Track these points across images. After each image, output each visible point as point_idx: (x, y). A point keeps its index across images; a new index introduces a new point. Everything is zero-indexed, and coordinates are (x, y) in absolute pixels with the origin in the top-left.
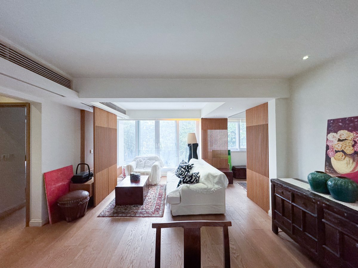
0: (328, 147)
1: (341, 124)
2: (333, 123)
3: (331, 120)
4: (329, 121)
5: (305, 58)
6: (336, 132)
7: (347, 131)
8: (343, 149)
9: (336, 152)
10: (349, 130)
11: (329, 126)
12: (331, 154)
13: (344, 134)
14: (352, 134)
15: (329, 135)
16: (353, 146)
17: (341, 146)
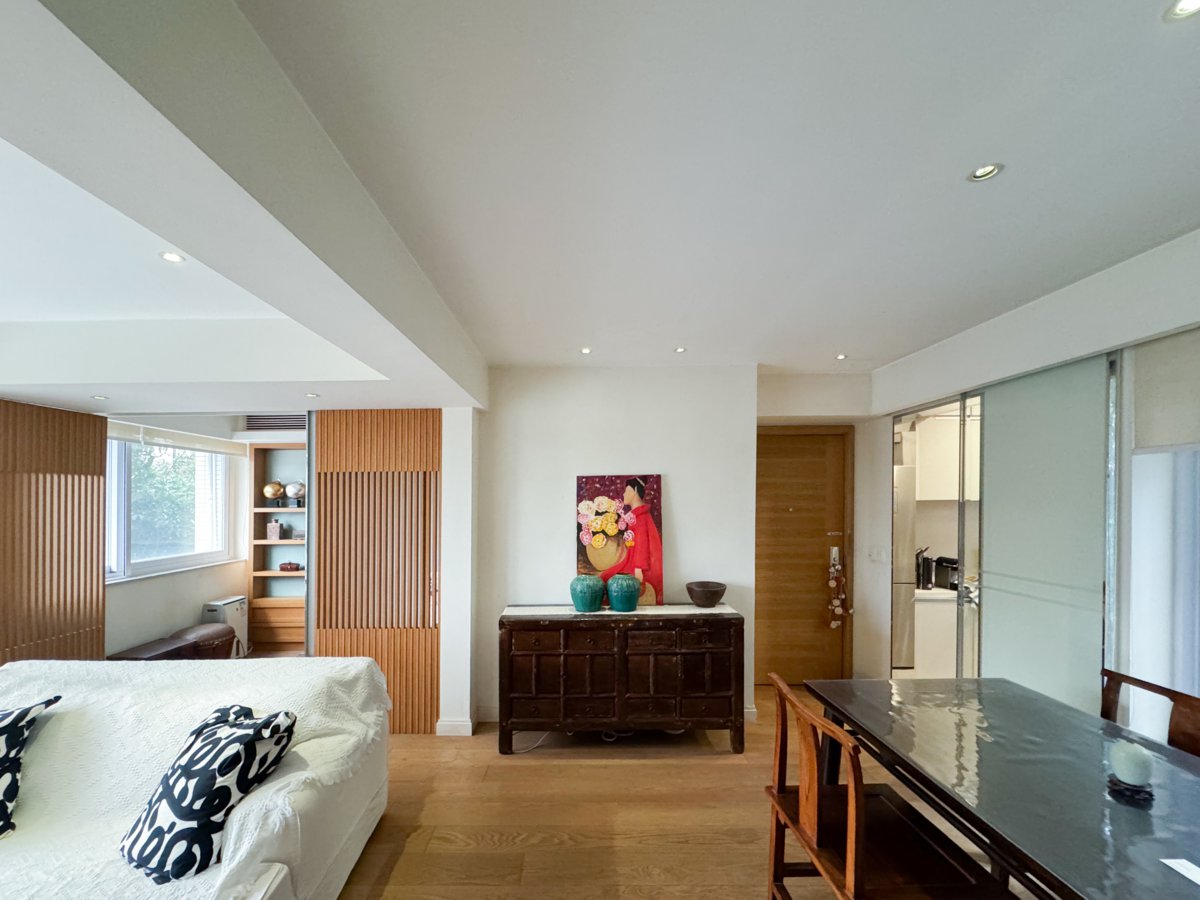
0: (579, 527)
1: (598, 486)
2: (586, 483)
3: (583, 477)
4: (579, 479)
5: (586, 351)
6: (592, 499)
7: (606, 498)
8: (603, 527)
9: (594, 534)
10: (609, 497)
11: (580, 488)
12: (586, 539)
13: (603, 502)
14: (614, 503)
15: (581, 505)
16: (617, 522)
17: (600, 523)
